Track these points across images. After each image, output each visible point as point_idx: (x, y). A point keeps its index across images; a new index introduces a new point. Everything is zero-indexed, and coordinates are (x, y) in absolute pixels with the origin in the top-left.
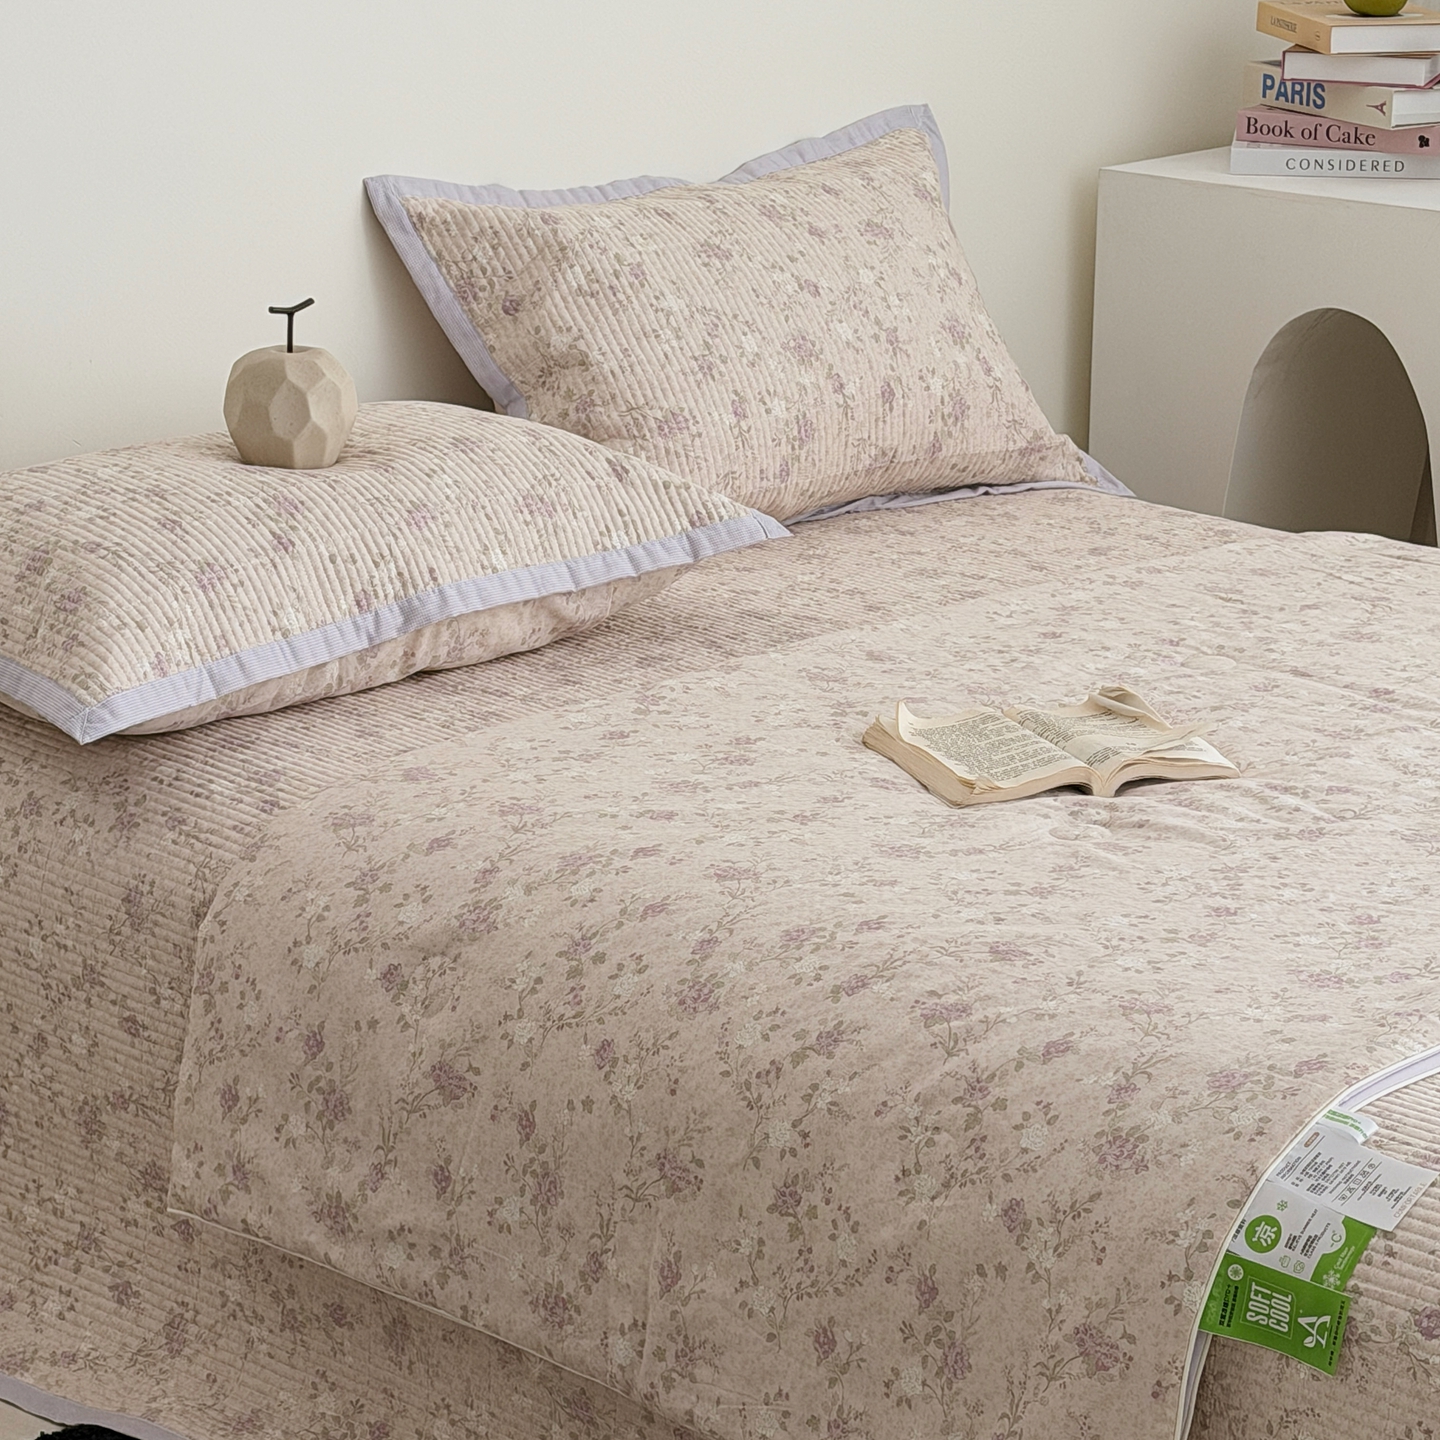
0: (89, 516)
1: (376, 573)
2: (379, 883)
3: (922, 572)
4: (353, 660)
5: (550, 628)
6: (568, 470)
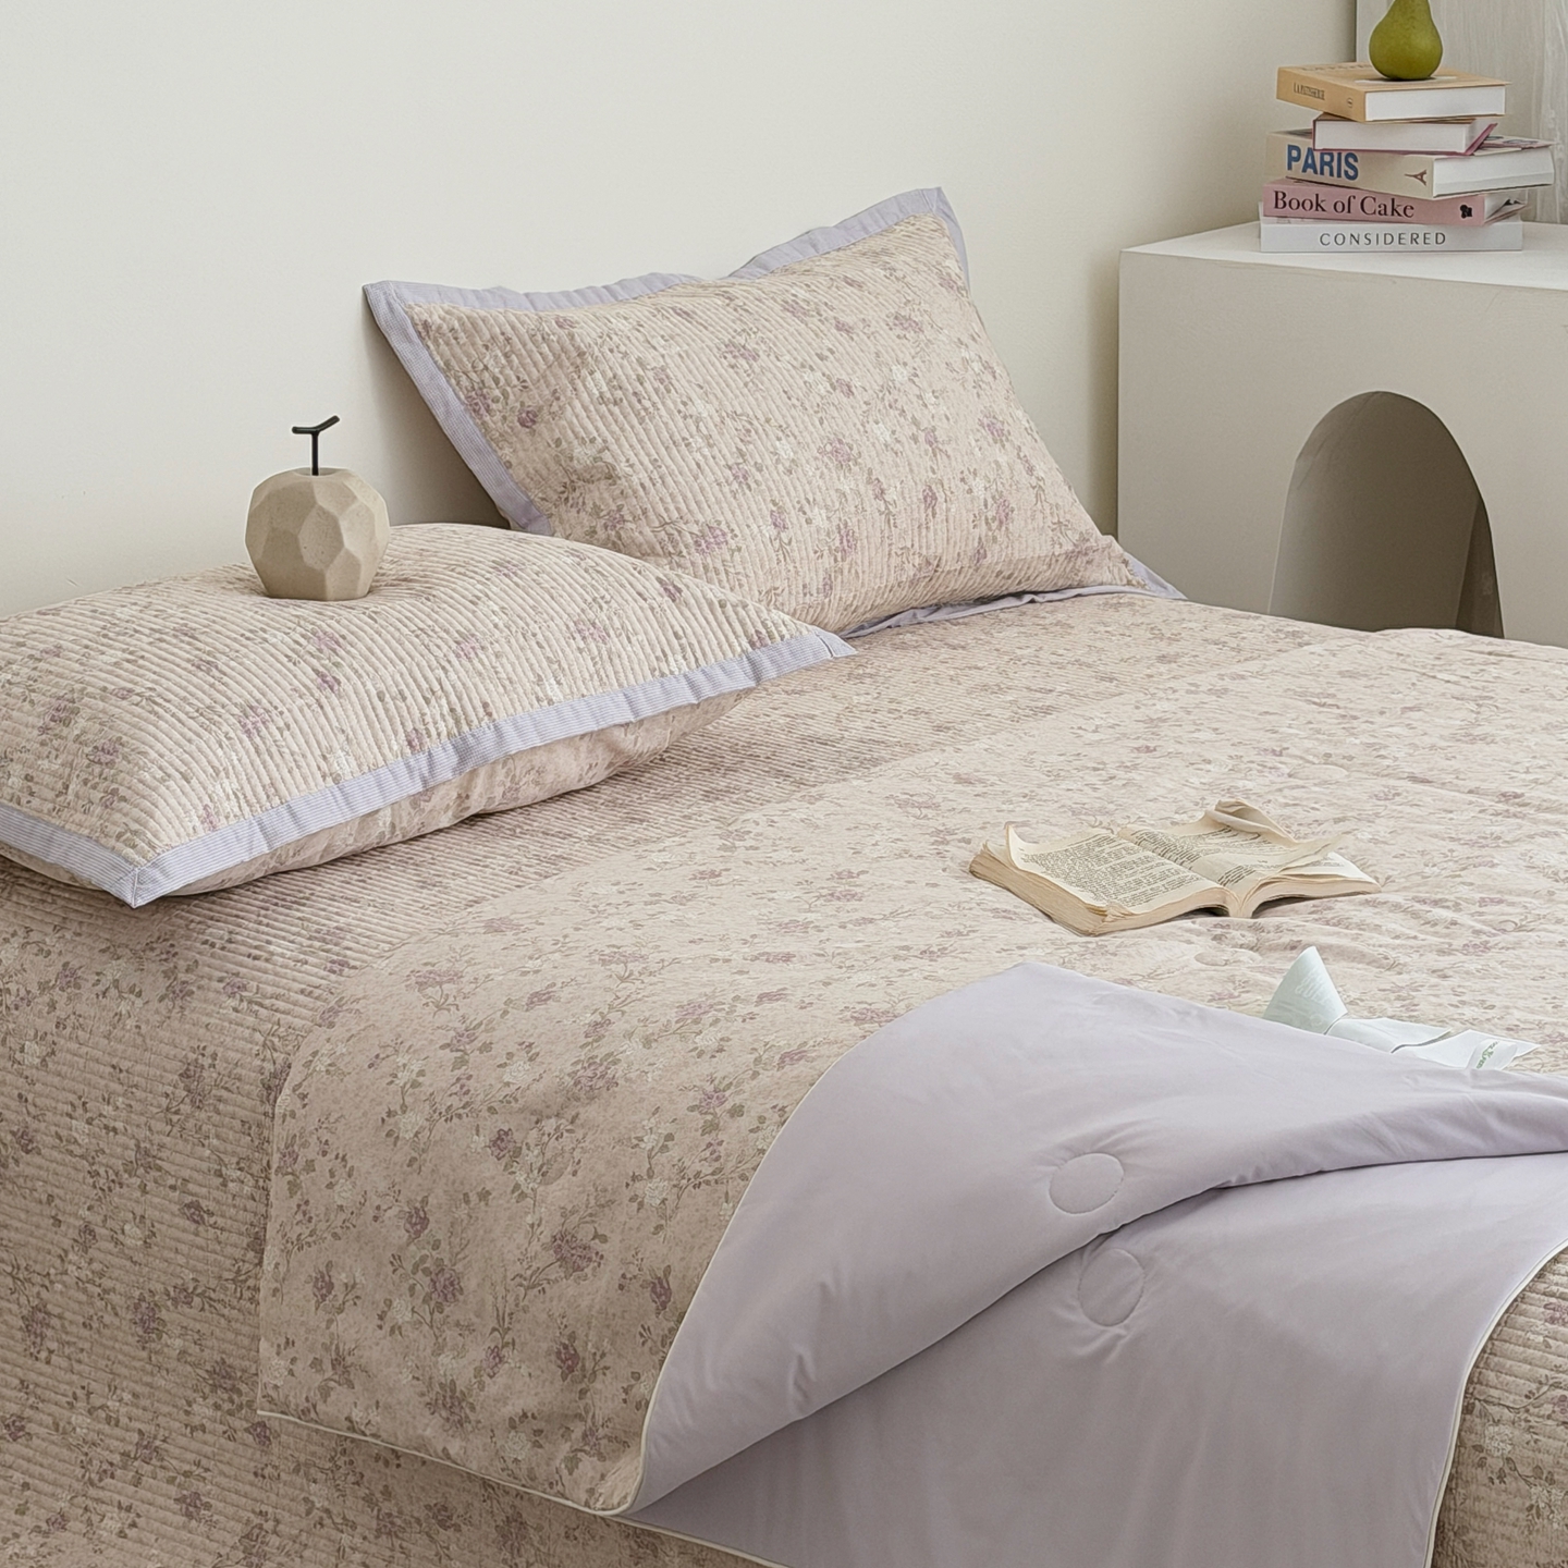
0: (114, 660)
1: (426, 710)
2: (477, 1044)
4: (406, 805)
5: (607, 763)
6: (618, 591)
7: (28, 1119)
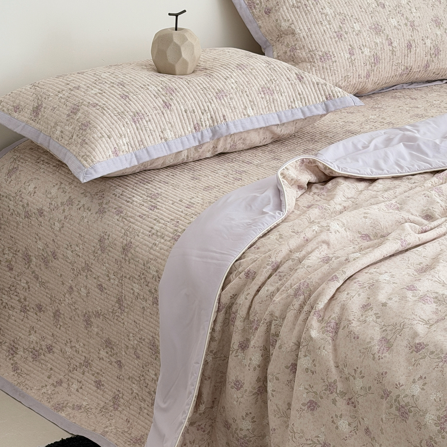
0: (95, 92)
1: (202, 117)
3: (417, 115)
4: (193, 150)
5: (271, 138)
6: (281, 78)
7: (55, 248)
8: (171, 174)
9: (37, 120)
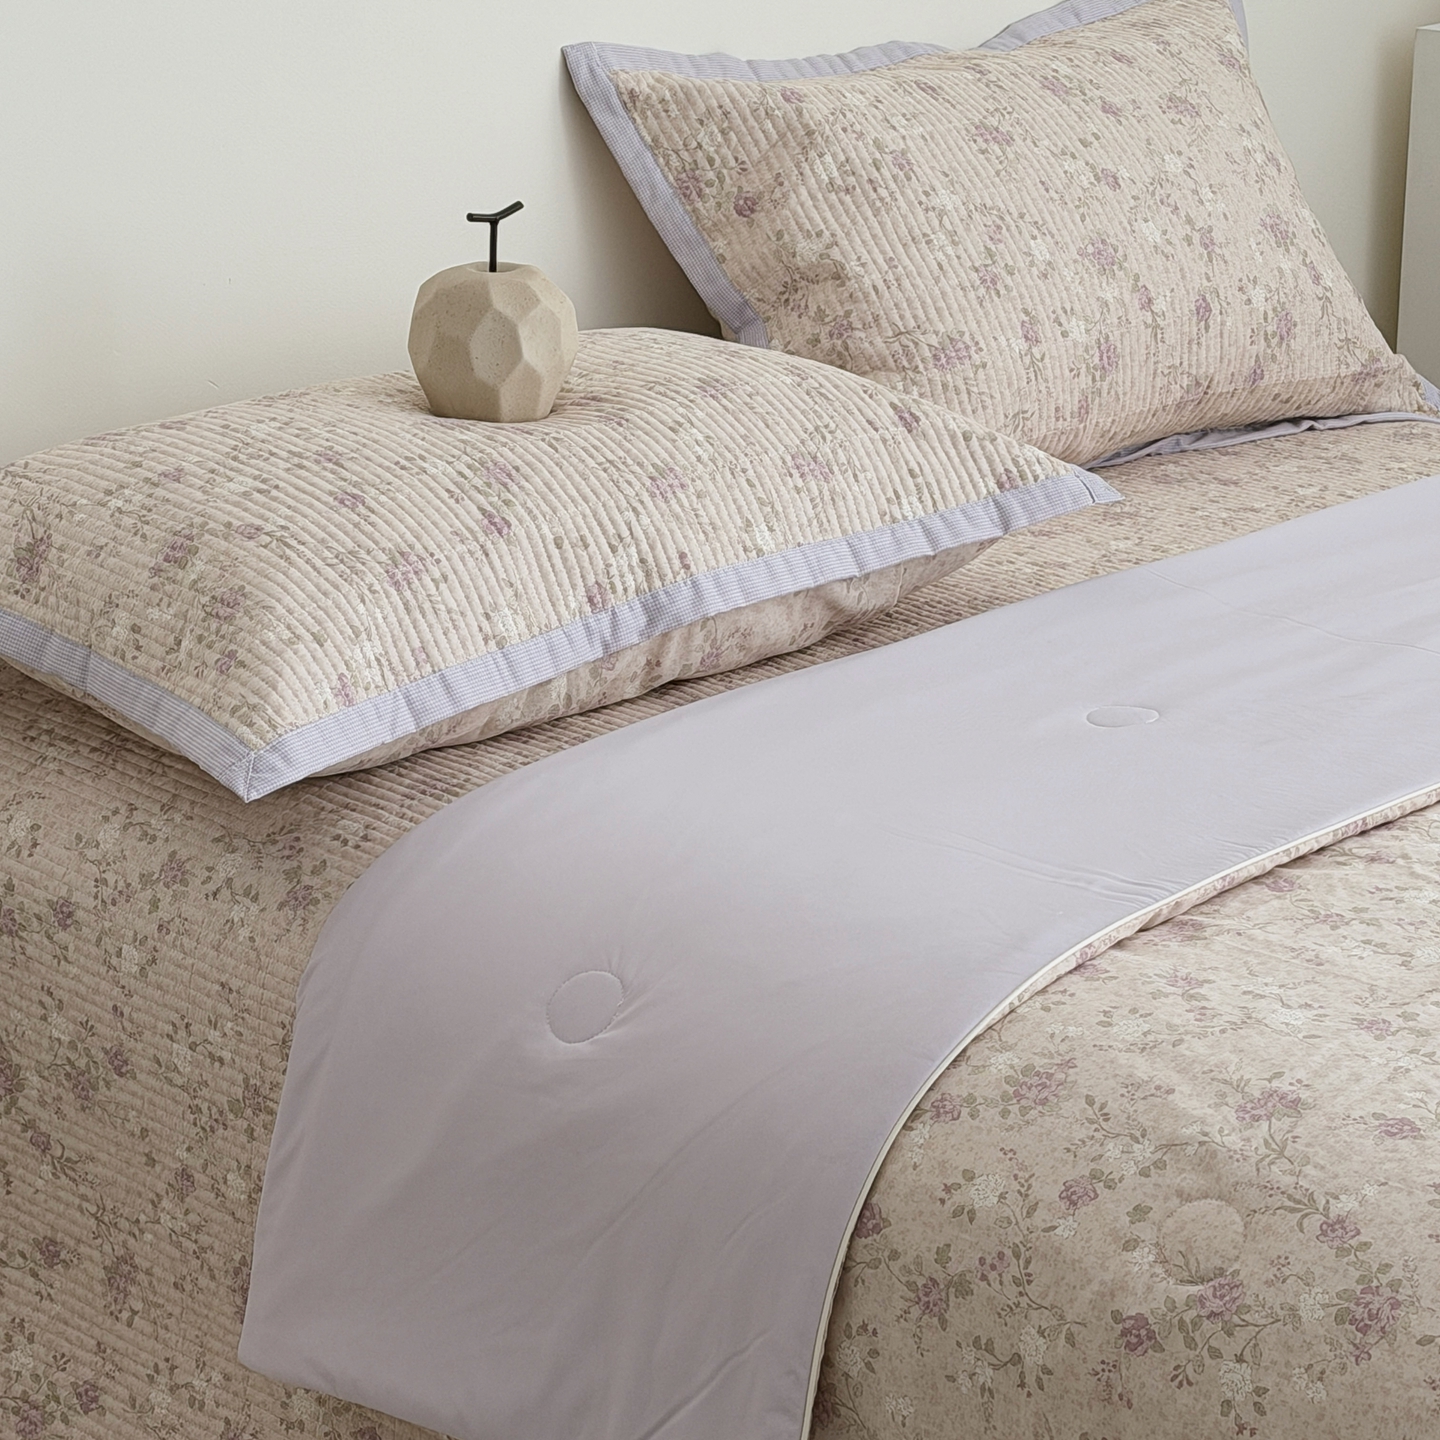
0: (243, 489)
1: (612, 561)
4: (585, 674)
5: (824, 623)
6: (845, 419)
7: (124, 1037)
8: (521, 759)
9: (34, 591)
